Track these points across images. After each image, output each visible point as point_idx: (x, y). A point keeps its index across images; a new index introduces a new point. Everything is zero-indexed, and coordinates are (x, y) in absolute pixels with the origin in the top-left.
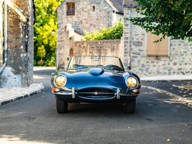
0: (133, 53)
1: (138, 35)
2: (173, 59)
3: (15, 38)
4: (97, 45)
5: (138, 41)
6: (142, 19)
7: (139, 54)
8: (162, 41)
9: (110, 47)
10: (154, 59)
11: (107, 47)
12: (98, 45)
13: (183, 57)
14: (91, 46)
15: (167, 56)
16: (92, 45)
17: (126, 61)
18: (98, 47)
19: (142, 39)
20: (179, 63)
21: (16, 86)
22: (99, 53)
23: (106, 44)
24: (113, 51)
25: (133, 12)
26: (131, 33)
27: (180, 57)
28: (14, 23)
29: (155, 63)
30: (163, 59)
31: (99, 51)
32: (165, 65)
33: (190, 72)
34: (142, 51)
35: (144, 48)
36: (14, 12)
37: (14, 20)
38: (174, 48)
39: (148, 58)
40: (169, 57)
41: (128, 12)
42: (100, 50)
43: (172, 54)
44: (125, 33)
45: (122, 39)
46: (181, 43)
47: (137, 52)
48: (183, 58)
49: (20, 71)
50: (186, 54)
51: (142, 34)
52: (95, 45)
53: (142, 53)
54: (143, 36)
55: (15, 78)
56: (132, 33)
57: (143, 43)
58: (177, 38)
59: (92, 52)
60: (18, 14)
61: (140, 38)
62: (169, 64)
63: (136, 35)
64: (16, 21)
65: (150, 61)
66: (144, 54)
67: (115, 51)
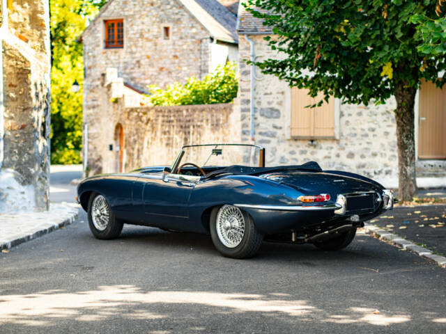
0: (260, 133)
1: (271, 94)
2: (346, 144)
3: (20, 109)
4: (179, 115)
5: (271, 106)
6: (281, 63)
7: (273, 136)
8: (321, 107)
9: (210, 121)
10: (306, 146)
11: (202, 121)
12: (183, 116)
13: (367, 140)
14: (166, 118)
15: (333, 139)
16: (167, 116)
17: (247, 152)
18: (183, 121)
19: (280, 103)
20: (361, 153)
21: (25, 208)
22: (185, 133)
23: (201, 115)
24: (216, 129)
25: (258, 46)
26: (255, 90)
27: (362, 139)
28: (17, 76)
29: (308, 154)
30: (324, 145)
31: (185, 129)
32: (329, 157)
33: (384, 172)
34: (281, 128)
35: (285, 121)
36: (17, 55)
37: (17, 71)
38: (348, 122)
39: (293, 142)
40: (338, 141)
41: (248, 46)
42: (185, 127)
43: (344, 134)
44: (242, 91)
45: (237, 104)
46: (362, 110)
47: (270, 131)
48: (368, 143)
49: (31, 177)
50: (374, 133)
51: (278, 93)
52: (174, 116)
53: (279, 133)
54: (280, 95)
55: (23, 193)
56: (257, 91)
57: (281, 111)
58: (353, 102)
59: (169, 132)
60: (26, 60)
61: (276, 101)
62: (338, 156)
63: (266, 94)
64: (22, 74)
65: (297, 150)
66: (284, 135)
67: (221, 130)
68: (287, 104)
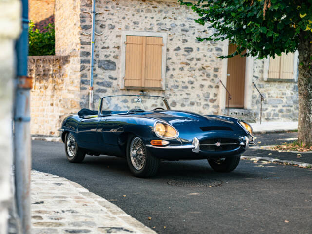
0: (98, 83)
1: (108, 48)
2: (170, 95)
5: (108, 59)
7: (109, 86)
13: (186, 91)
15: (160, 90)
17: (84, 99)
19: (116, 57)
20: (181, 103)
26: (94, 43)
27: (183, 90)
32: (156, 106)
34: (116, 79)
35: (119, 73)
38: (172, 75)
39: (127, 93)
40: (164, 92)
43: (169, 86)
44: (82, 44)
46: (184, 65)
47: (106, 82)
48: (187, 94)
50: (193, 85)
51: (114, 47)
53: (114, 83)
54: (117, 49)
56: (96, 44)
57: (116, 64)
61: (112, 54)
63: (103, 48)
65: (129, 100)
66: (118, 85)
67: (51, 79)
68: (122, 57)
